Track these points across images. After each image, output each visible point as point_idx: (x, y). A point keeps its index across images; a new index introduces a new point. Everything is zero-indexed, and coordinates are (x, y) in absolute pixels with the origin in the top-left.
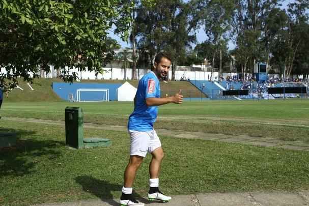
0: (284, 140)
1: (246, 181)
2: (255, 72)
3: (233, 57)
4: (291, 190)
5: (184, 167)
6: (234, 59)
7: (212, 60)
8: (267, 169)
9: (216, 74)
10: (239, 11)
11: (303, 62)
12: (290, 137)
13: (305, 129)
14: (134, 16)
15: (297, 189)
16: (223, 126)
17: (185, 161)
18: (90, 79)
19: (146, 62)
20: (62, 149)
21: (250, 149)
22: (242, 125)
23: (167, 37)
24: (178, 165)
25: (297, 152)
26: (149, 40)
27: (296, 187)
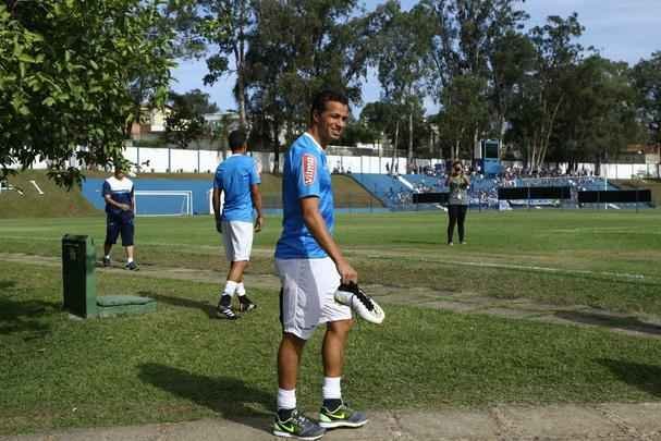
0: (496, 296)
1: (393, 387)
2: (476, 157)
3: (435, 128)
4: (479, 403)
6: (437, 133)
7: (394, 134)
8: (441, 361)
9: (402, 162)
10: (445, 40)
11: (566, 139)
12: (507, 292)
13: (537, 276)
14: (242, 49)
15: (491, 401)
16: (384, 270)
18: (156, 171)
19: (266, 137)
20: (54, 318)
21: (421, 317)
22: (419, 266)
23: (306, 89)
25: (512, 322)
26: (273, 94)
27: (490, 398)
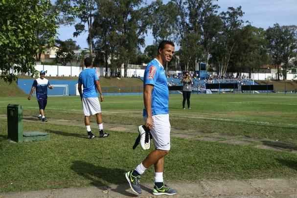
0: (203, 132)
2: (196, 70)
3: (178, 57)
4: (194, 179)
5: (106, 159)
6: (179, 59)
8: (178, 161)
12: (208, 130)
13: (221, 123)
14: (91, 21)
15: (200, 178)
17: (109, 153)
18: (52, 76)
19: (102, 61)
20: (3, 142)
23: (120, 39)
24: (101, 157)
25: (210, 143)
26: (105, 42)
